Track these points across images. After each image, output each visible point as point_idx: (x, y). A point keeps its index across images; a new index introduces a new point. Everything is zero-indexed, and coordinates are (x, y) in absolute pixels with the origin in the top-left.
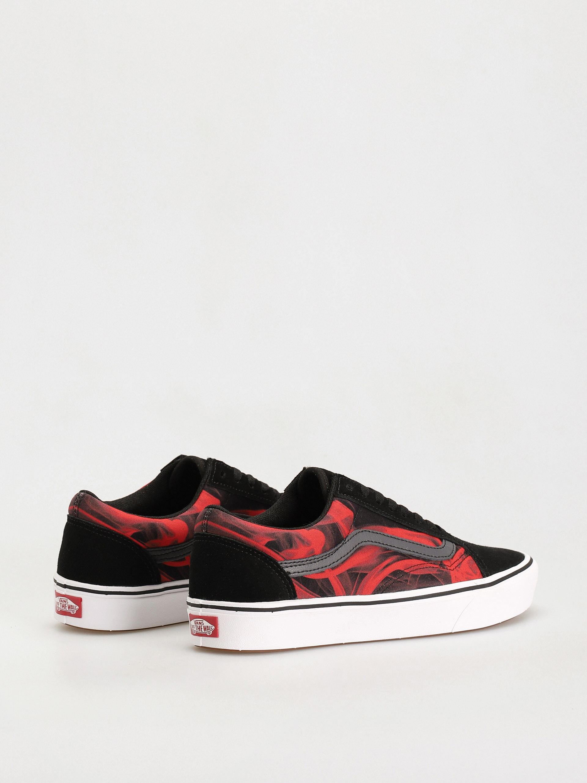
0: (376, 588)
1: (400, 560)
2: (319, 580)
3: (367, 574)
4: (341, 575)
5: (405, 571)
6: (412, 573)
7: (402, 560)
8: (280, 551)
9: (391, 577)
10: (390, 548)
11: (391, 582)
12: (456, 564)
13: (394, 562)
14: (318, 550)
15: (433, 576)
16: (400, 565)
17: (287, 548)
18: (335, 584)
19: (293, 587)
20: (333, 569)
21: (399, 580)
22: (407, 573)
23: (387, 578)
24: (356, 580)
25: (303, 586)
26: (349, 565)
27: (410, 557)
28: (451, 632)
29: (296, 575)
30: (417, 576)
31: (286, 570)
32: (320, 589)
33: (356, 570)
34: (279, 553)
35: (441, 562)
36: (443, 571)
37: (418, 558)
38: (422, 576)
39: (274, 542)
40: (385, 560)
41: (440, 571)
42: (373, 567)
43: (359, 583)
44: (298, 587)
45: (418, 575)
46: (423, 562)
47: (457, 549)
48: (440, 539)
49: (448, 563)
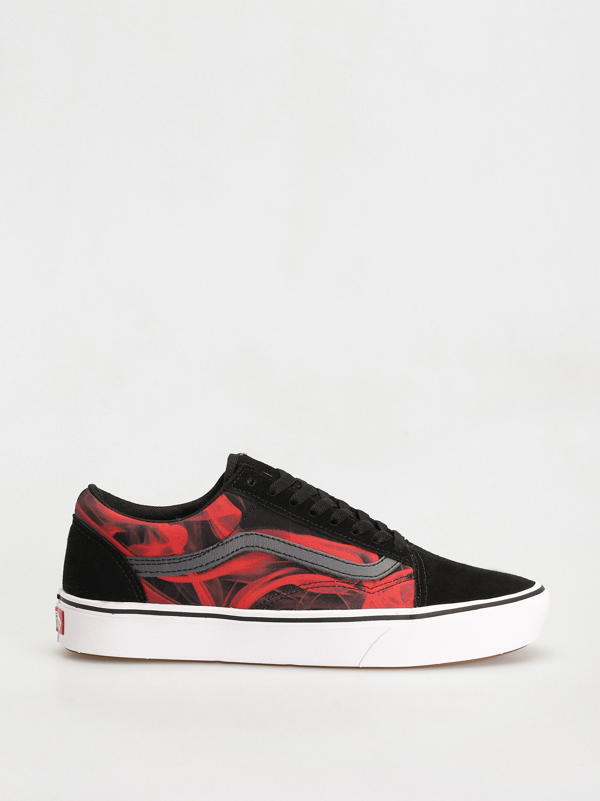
0: (256, 602)
1: (299, 573)
2: (179, 584)
3: (245, 585)
4: (210, 582)
5: (302, 587)
6: (310, 590)
7: (302, 573)
8: (128, 545)
9: (278, 591)
10: (288, 557)
11: (278, 597)
12: (380, 588)
13: (290, 574)
14: (178, 549)
15: (338, 597)
16: (296, 580)
17: (136, 543)
18: (201, 591)
19: (142, 588)
20: (199, 573)
21: (289, 596)
22: (302, 590)
23: (273, 592)
24: (230, 590)
25: (156, 589)
26: (223, 571)
27: (314, 571)
28: (358, 666)
29: (149, 575)
30: (314, 595)
31: (135, 567)
32: (180, 595)
33: (232, 578)
34: (128, 547)
35: (361, 582)
36: (356, 593)
37: (326, 574)
38: (323, 595)
39: (123, 533)
40: (275, 571)
41: (352, 592)
42: (256, 577)
43: (234, 593)
44: (148, 589)
45: (318, 594)
46: (332, 579)
47: (398, 569)
48: (379, 555)
49: (371, 585)
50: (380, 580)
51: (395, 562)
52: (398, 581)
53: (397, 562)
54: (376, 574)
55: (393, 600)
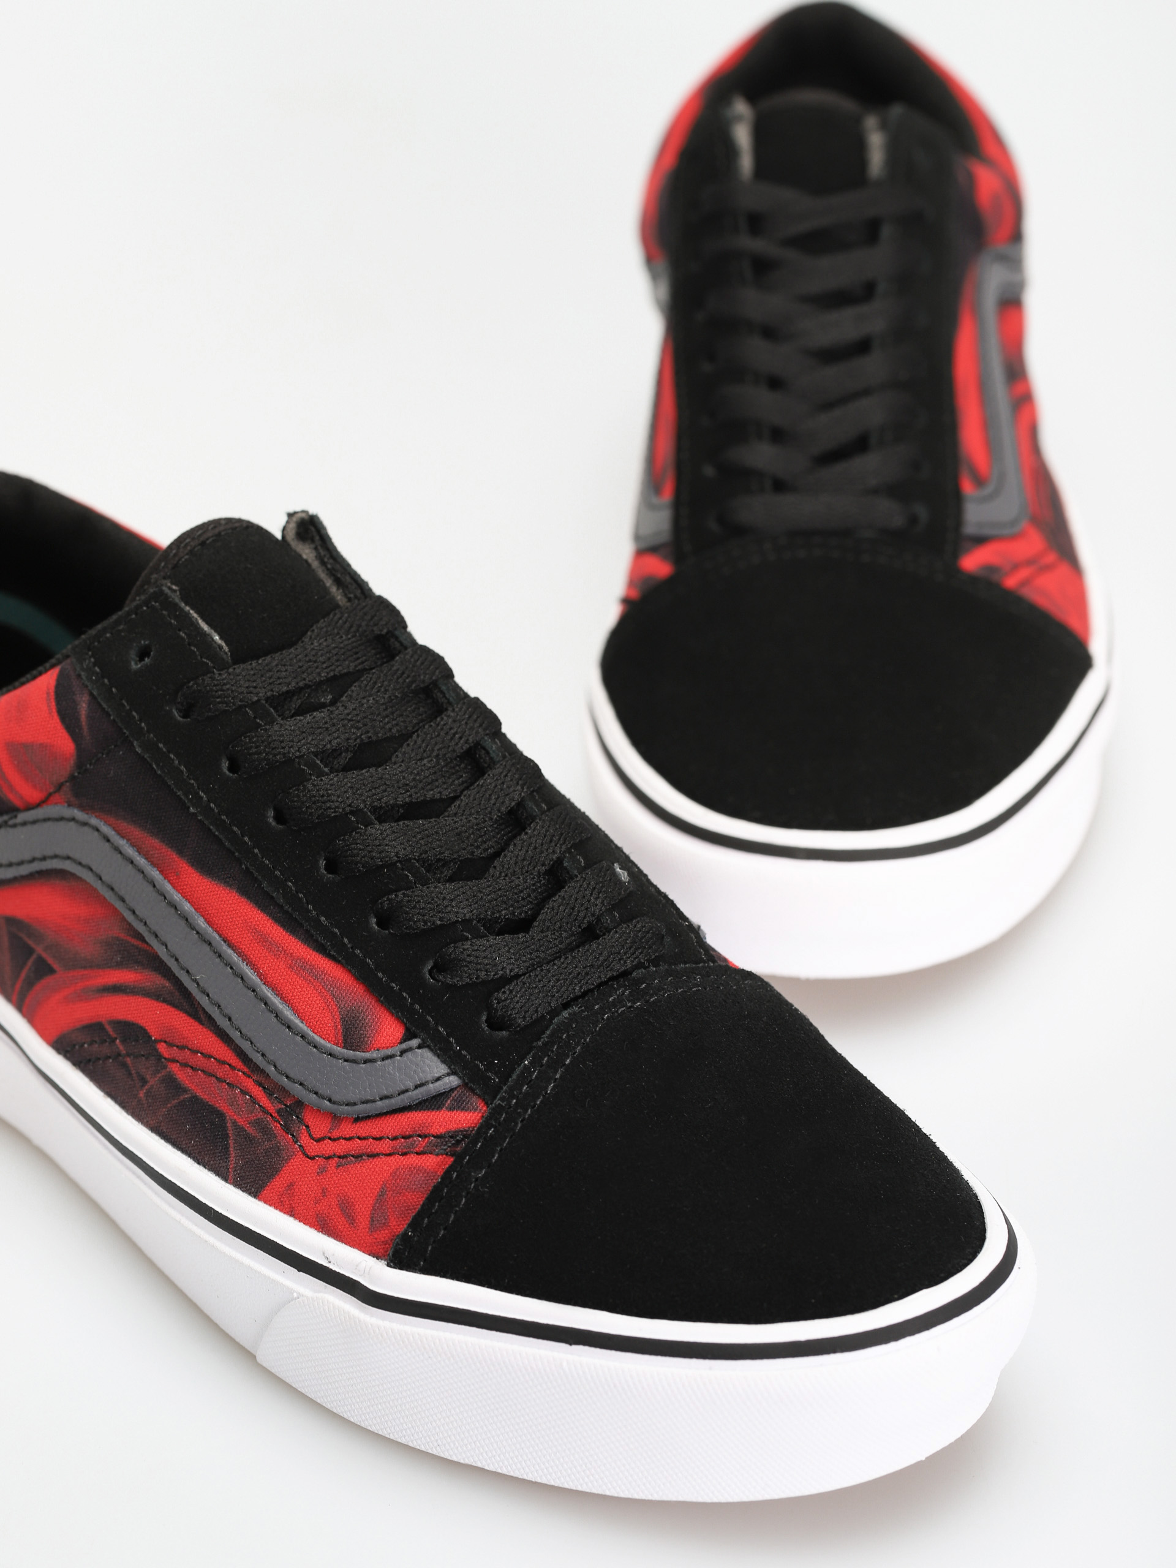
1: (164, 1001)
5: (162, 1048)
6: (174, 1068)
7: (171, 1004)
9: (110, 1029)
11: (106, 1050)
12: (340, 1147)
13: (145, 994)
15: (225, 1128)
16: (154, 1017)
21: (127, 1060)
22: (159, 1057)
24: (23, 966)
27: (196, 1012)
28: (253, 1354)
33: (31, 936)
35: (299, 1103)
36: (273, 1137)
38: (195, 1099)
40: (119, 965)
41: (264, 1129)
42: (77, 962)
45: (185, 1091)
47: (434, 1102)
48: (407, 1030)
49: (320, 1127)
50: (357, 1120)
51: (441, 1069)
52: (406, 1140)
53: (448, 1075)
54: (352, 1097)
55: (346, 1207)
